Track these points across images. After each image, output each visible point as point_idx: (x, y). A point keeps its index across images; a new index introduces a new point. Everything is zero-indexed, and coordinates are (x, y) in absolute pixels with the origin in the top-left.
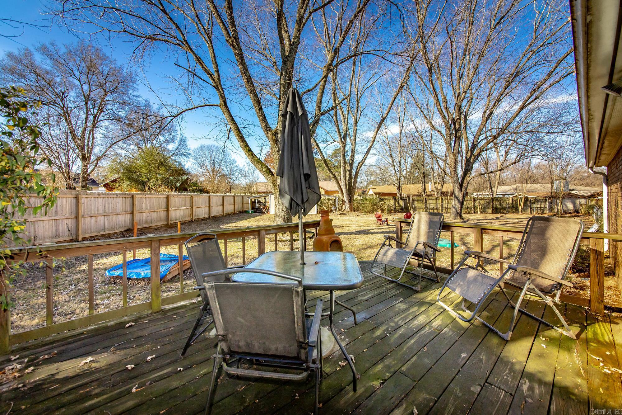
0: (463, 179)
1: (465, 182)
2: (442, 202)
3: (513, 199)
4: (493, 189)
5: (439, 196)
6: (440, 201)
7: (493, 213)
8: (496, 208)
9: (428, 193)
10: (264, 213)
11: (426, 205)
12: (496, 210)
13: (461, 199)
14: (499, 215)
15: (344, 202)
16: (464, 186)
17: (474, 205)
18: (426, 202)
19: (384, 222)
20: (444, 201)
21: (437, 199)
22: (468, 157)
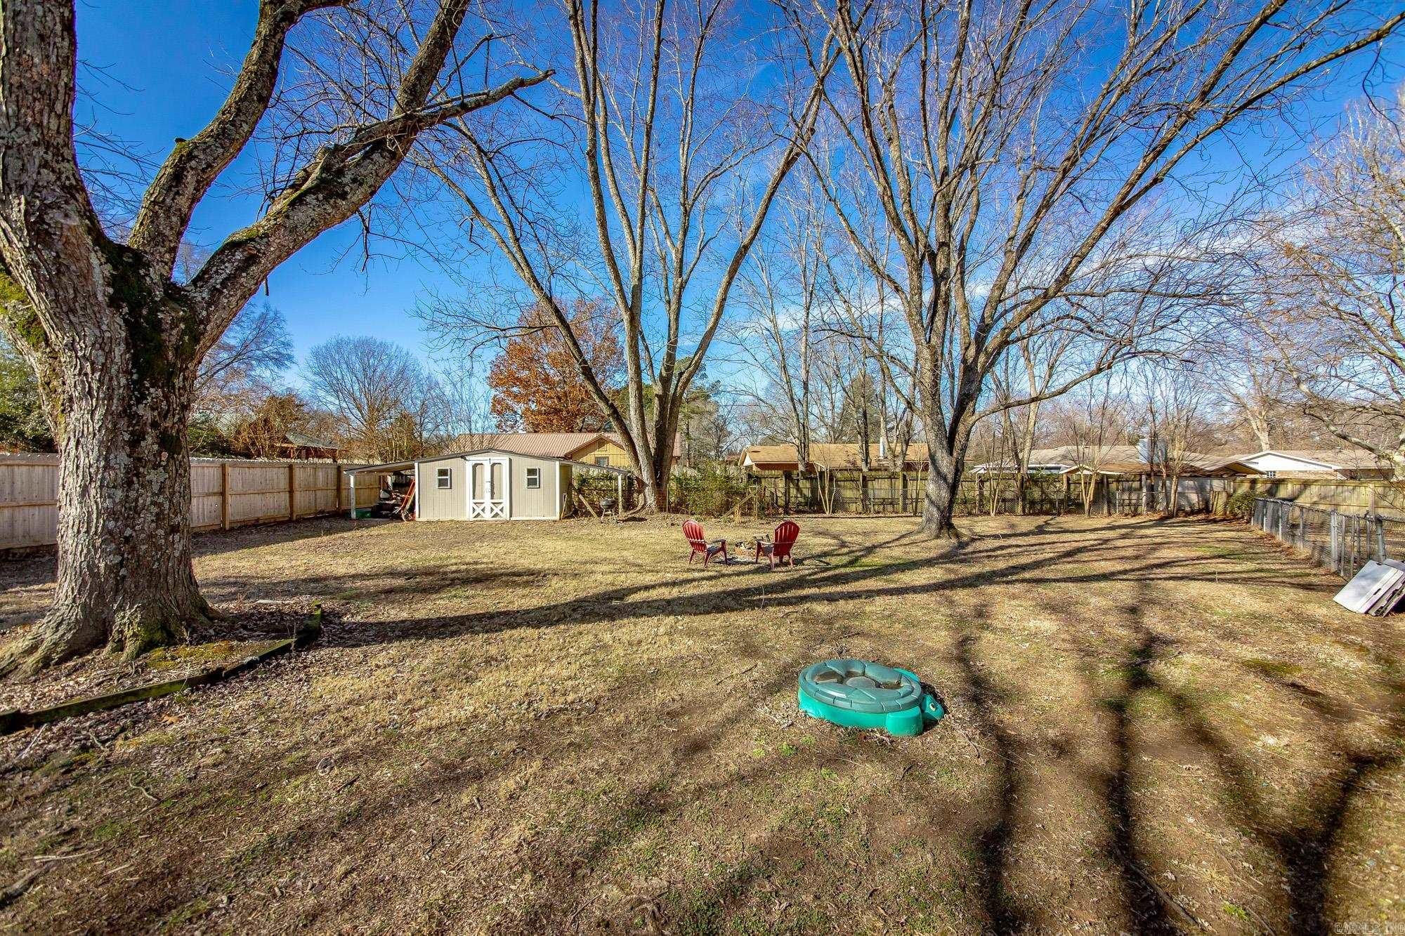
0: (956, 421)
1: (961, 428)
2: (905, 486)
3: (1068, 480)
4: (1020, 456)
5: (898, 470)
6: (899, 483)
7: (1024, 514)
8: (1033, 503)
9: (874, 464)
10: (398, 518)
11: (865, 493)
12: (1033, 508)
13: (950, 477)
14: (1041, 520)
15: (642, 484)
16: (960, 437)
17: (981, 494)
18: (865, 485)
19: (712, 552)
20: (910, 483)
21: (892, 477)
22: (971, 360)
